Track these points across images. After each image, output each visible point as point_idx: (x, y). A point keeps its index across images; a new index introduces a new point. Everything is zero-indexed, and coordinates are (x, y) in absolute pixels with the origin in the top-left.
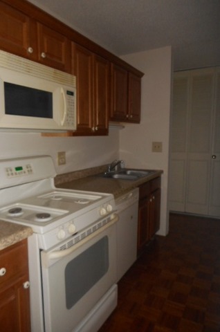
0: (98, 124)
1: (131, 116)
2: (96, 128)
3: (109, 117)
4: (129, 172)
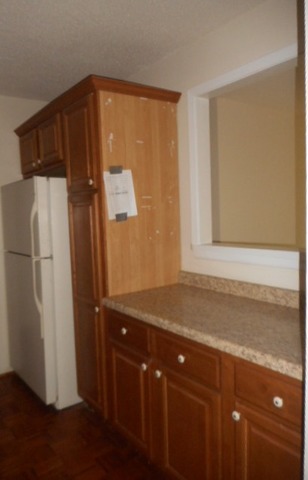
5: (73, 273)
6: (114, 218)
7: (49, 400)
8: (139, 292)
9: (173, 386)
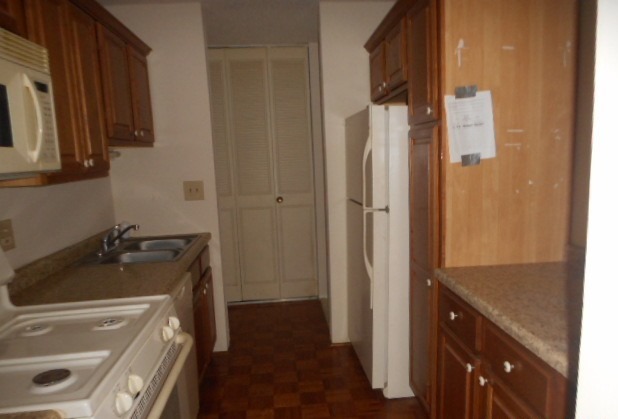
0: (90, 151)
1: (142, 133)
2: (91, 162)
3: (107, 136)
4: (144, 245)
5: (411, 231)
6: (459, 160)
7: (376, 384)
8: (491, 267)
9: (499, 404)
